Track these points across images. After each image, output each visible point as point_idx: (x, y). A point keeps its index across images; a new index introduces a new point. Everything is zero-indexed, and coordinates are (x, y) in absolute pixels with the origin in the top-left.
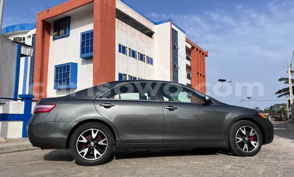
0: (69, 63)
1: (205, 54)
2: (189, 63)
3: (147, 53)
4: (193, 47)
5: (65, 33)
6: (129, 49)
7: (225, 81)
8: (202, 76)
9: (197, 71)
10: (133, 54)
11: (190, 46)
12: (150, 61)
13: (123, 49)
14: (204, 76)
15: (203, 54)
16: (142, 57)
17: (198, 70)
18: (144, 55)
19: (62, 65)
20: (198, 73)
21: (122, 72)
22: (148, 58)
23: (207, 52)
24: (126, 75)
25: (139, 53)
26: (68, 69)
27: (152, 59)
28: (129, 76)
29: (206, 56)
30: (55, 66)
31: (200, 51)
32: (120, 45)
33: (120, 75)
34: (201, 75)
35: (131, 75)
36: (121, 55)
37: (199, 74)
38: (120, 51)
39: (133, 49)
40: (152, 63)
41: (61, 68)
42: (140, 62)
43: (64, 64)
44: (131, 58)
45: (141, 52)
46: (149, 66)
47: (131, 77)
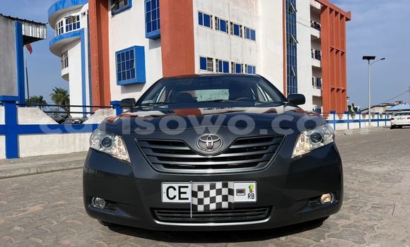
0: (133, 47)
1: (344, 17)
2: (316, 33)
3: (245, 23)
4: (324, 7)
5: (126, 4)
6: (216, 18)
7: (373, 58)
8: (340, 53)
9: (330, 46)
10: (222, 26)
11: (318, 6)
12: (251, 35)
13: (205, 20)
14: (343, 53)
15: (342, 16)
16: (237, 30)
17: (332, 44)
18: (241, 26)
19: (125, 50)
20: (332, 49)
21: (206, 55)
22: (247, 30)
23: (350, 13)
24: (212, 59)
25: (231, 23)
26: (132, 57)
27: (253, 32)
28: (217, 60)
29: (348, 19)
30: (116, 53)
31: (337, 13)
32: (200, 14)
33: (203, 60)
34: (338, 51)
35: (220, 58)
36: (203, 28)
37: (335, 51)
38: (200, 23)
39: (221, 17)
40: (253, 38)
41: (123, 54)
42: (234, 37)
43: (127, 49)
44: (220, 33)
45: (236, 22)
46: (249, 42)
47: (220, 62)
